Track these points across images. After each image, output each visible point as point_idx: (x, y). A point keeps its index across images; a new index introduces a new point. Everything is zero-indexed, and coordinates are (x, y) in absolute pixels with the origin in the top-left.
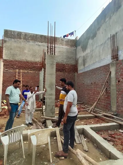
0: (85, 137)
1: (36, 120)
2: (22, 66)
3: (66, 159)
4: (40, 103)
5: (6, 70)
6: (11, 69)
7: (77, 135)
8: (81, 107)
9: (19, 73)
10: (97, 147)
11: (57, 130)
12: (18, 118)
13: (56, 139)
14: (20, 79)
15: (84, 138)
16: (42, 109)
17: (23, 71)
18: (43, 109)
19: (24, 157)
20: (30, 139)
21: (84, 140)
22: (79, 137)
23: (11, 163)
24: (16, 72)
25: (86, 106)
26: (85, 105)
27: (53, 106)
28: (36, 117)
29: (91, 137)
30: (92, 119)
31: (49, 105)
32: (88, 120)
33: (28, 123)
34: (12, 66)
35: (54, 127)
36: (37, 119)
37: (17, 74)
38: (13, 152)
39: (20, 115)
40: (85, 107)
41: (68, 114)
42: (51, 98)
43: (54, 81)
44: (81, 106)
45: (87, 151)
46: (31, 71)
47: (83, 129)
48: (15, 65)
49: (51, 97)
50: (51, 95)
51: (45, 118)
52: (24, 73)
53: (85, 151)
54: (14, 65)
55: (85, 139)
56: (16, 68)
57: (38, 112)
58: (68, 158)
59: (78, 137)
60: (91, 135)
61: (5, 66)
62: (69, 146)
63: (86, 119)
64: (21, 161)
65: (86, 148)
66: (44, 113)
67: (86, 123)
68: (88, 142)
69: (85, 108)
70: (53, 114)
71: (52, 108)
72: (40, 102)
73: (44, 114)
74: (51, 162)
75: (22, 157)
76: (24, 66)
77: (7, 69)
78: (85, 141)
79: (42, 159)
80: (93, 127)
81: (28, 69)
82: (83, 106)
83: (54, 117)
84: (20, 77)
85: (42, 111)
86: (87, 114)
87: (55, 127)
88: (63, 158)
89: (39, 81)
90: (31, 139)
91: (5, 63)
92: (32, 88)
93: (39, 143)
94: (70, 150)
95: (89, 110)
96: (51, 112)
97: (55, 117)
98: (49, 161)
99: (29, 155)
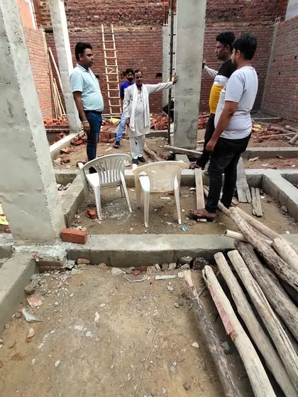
0: (262, 192)
1: (152, 153)
2: (112, 11)
3: (210, 223)
4: (164, 118)
5: (76, 29)
6: (86, 24)
7: (245, 186)
8: (272, 130)
9: (108, 36)
10: (288, 212)
11: (199, 174)
12: (117, 148)
13: (195, 190)
14: (113, 56)
15: (261, 194)
16: (167, 131)
17: (116, 29)
18: (169, 131)
19: (131, 211)
20: (139, 181)
21: (258, 199)
22: (248, 191)
23: (110, 215)
24: (101, 34)
25: (288, 127)
26: (284, 126)
27: (193, 122)
28: (155, 149)
29: (279, 193)
30: (294, 159)
31: (183, 120)
32: (282, 160)
33: (136, 158)
34: (89, 14)
35: (192, 167)
36: (156, 152)
37: (104, 40)
38: (111, 201)
39: (121, 144)
40: (284, 130)
41: (223, 134)
42: (189, 101)
43: (199, 48)
44: (272, 127)
45: (260, 217)
46: (139, 28)
47: (262, 178)
48: (95, 9)
49: (188, 97)
50: (190, 91)
51: (173, 150)
52: (121, 34)
53: (256, 215)
54: (93, 11)
55: (262, 197)
56: (99, 21)
57: (160, 138)
58: (214, 221)
59: (244, 191)
60: (279, 189)
61: (71, 18)
62: (220, 203)
63: (278, 157)
64: (126, 215)
65: (259, 211)
66: (172, 139)
67: (273, 166)
68: (269, 202)
69: (281, 132)
70: (191, 142)
71: (192, 127)
72: (163, 116)
73: (172, 142)
74: (180, 223)
75: (127, 209)
76: (118, 11)
77: (76, 26)
78: (261, 199)
79: (162, 217)
80: (290, 175)
81: (130, 21)
82: (277, 128)
83: (195, 148)
84: (113, 47)
85: (167, 136)
86: (284, 146)
87: (193, 169)
88: (205, 220)
89: (161, 57)
90: (141, 182)
91: (70, 8)
92: (140, 73)
93: (155, 188)
94: (221, 211)
95: (292, 136)
96: (188, 137)
97: (197, 149)
98: (176, 222)
99: (139, 208)
